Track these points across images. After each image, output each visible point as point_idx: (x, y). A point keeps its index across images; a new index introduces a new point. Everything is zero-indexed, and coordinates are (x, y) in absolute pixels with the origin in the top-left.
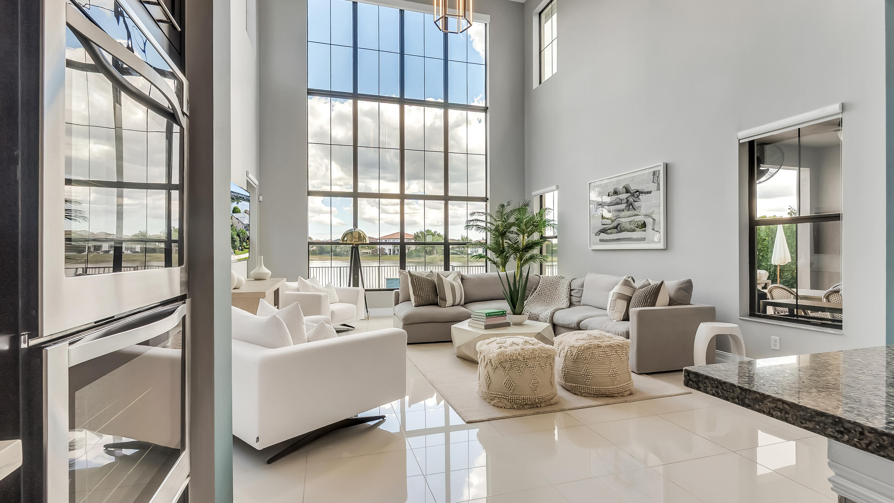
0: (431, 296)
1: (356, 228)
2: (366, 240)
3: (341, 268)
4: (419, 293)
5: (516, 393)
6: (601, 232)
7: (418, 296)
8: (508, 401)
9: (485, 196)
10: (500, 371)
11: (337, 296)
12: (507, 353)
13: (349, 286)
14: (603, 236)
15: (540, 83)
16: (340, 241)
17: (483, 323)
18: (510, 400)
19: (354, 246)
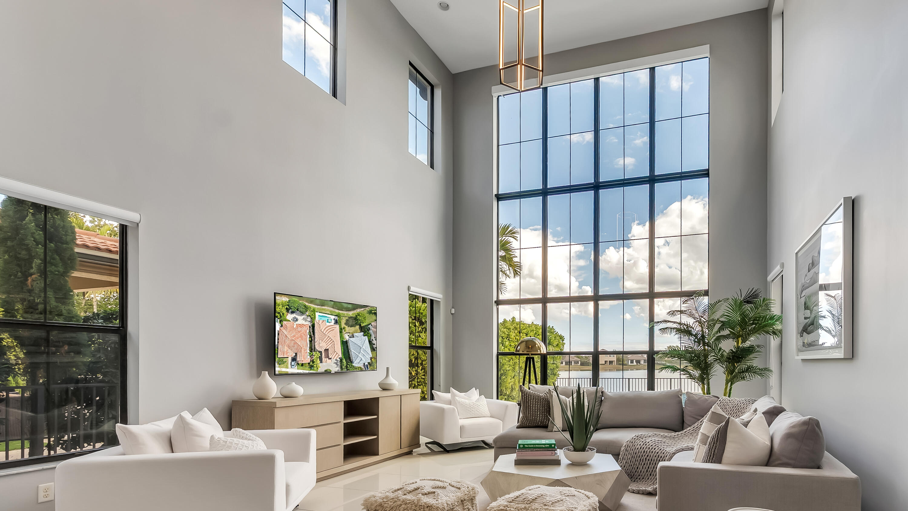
3: (630, 379)
6: (804, 331)
19: (531, 356)
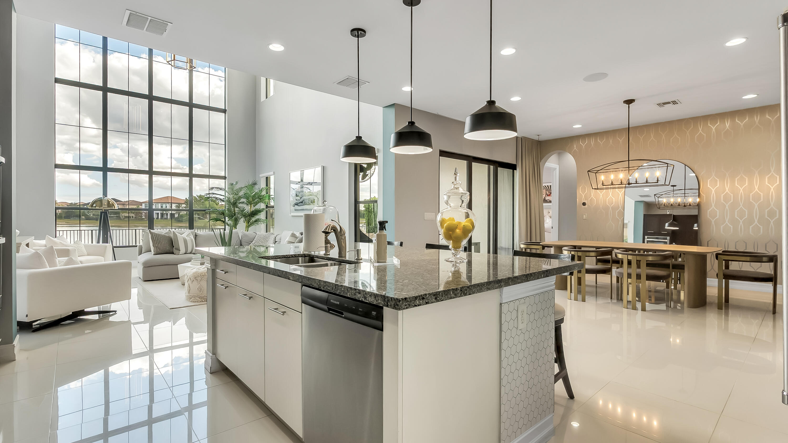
0: (168, 248)
1: (105, 197)
2: (114, 206)
4: (157, 246)
5: (204, 294)
6: (296, 205)
7: (157, 248)
8: (199, 298)
9: (224, 175)
10: (195, 282)
11: (85, 250)
12: (199, 272)
13: (98, 242)
14: (297, 207)
15: (267, 98)
16: (89, 207)
17: (200, 262)
18: (200, 298)
19: (103, 211)
